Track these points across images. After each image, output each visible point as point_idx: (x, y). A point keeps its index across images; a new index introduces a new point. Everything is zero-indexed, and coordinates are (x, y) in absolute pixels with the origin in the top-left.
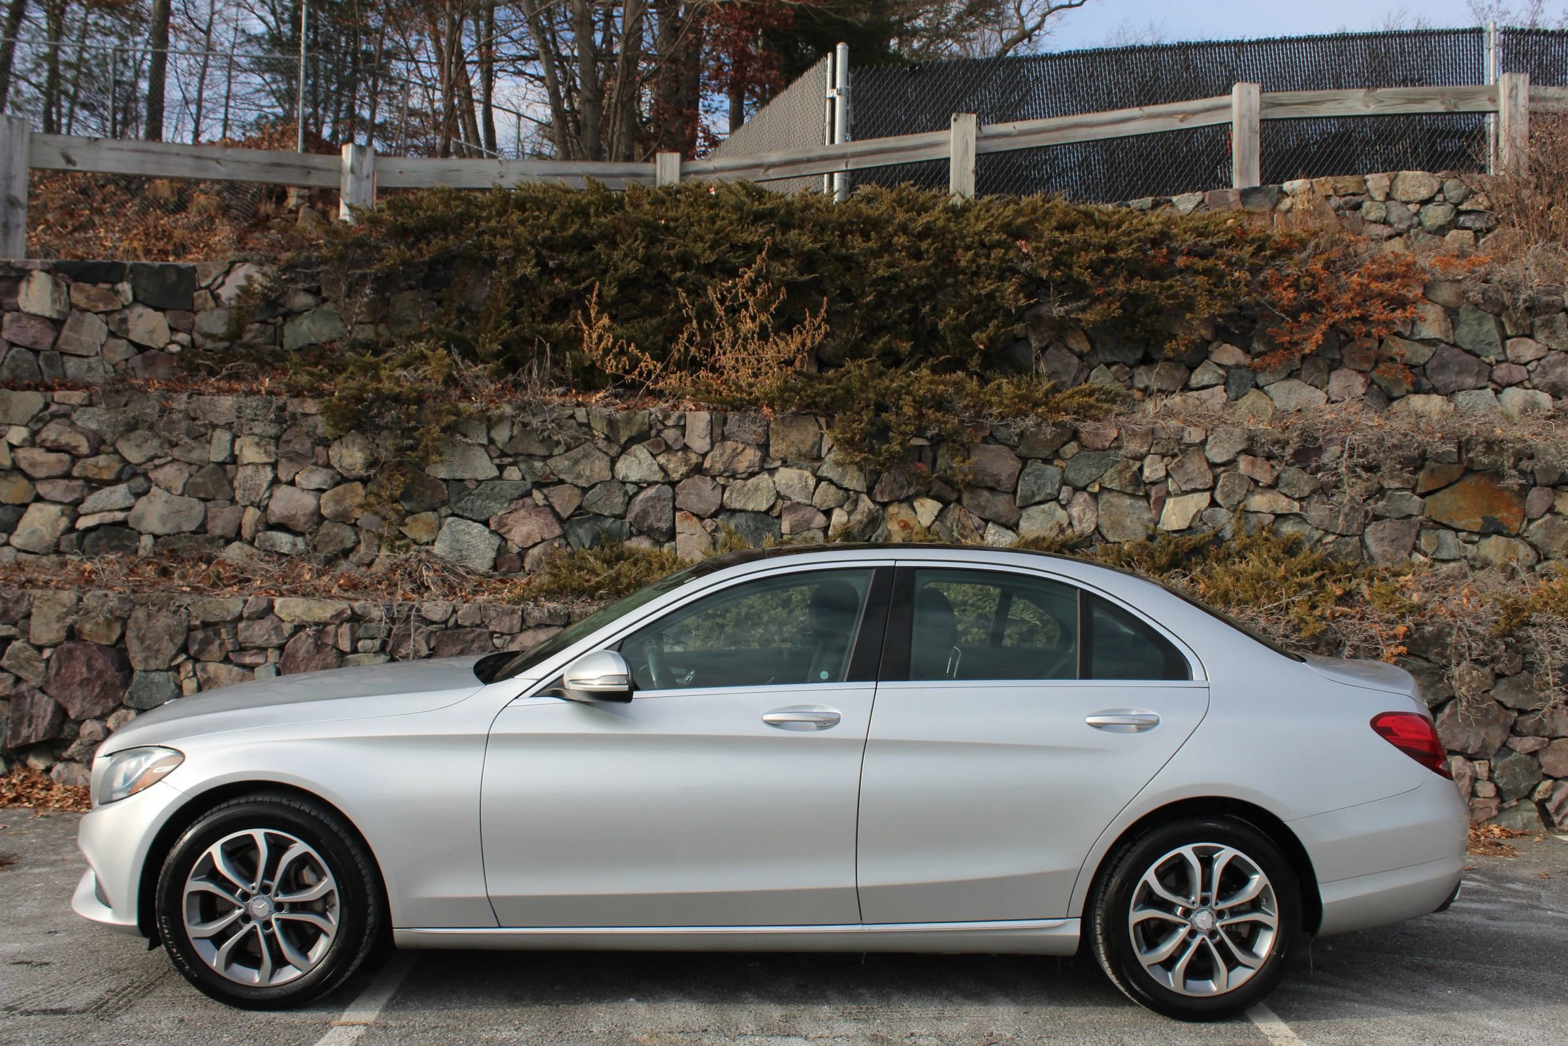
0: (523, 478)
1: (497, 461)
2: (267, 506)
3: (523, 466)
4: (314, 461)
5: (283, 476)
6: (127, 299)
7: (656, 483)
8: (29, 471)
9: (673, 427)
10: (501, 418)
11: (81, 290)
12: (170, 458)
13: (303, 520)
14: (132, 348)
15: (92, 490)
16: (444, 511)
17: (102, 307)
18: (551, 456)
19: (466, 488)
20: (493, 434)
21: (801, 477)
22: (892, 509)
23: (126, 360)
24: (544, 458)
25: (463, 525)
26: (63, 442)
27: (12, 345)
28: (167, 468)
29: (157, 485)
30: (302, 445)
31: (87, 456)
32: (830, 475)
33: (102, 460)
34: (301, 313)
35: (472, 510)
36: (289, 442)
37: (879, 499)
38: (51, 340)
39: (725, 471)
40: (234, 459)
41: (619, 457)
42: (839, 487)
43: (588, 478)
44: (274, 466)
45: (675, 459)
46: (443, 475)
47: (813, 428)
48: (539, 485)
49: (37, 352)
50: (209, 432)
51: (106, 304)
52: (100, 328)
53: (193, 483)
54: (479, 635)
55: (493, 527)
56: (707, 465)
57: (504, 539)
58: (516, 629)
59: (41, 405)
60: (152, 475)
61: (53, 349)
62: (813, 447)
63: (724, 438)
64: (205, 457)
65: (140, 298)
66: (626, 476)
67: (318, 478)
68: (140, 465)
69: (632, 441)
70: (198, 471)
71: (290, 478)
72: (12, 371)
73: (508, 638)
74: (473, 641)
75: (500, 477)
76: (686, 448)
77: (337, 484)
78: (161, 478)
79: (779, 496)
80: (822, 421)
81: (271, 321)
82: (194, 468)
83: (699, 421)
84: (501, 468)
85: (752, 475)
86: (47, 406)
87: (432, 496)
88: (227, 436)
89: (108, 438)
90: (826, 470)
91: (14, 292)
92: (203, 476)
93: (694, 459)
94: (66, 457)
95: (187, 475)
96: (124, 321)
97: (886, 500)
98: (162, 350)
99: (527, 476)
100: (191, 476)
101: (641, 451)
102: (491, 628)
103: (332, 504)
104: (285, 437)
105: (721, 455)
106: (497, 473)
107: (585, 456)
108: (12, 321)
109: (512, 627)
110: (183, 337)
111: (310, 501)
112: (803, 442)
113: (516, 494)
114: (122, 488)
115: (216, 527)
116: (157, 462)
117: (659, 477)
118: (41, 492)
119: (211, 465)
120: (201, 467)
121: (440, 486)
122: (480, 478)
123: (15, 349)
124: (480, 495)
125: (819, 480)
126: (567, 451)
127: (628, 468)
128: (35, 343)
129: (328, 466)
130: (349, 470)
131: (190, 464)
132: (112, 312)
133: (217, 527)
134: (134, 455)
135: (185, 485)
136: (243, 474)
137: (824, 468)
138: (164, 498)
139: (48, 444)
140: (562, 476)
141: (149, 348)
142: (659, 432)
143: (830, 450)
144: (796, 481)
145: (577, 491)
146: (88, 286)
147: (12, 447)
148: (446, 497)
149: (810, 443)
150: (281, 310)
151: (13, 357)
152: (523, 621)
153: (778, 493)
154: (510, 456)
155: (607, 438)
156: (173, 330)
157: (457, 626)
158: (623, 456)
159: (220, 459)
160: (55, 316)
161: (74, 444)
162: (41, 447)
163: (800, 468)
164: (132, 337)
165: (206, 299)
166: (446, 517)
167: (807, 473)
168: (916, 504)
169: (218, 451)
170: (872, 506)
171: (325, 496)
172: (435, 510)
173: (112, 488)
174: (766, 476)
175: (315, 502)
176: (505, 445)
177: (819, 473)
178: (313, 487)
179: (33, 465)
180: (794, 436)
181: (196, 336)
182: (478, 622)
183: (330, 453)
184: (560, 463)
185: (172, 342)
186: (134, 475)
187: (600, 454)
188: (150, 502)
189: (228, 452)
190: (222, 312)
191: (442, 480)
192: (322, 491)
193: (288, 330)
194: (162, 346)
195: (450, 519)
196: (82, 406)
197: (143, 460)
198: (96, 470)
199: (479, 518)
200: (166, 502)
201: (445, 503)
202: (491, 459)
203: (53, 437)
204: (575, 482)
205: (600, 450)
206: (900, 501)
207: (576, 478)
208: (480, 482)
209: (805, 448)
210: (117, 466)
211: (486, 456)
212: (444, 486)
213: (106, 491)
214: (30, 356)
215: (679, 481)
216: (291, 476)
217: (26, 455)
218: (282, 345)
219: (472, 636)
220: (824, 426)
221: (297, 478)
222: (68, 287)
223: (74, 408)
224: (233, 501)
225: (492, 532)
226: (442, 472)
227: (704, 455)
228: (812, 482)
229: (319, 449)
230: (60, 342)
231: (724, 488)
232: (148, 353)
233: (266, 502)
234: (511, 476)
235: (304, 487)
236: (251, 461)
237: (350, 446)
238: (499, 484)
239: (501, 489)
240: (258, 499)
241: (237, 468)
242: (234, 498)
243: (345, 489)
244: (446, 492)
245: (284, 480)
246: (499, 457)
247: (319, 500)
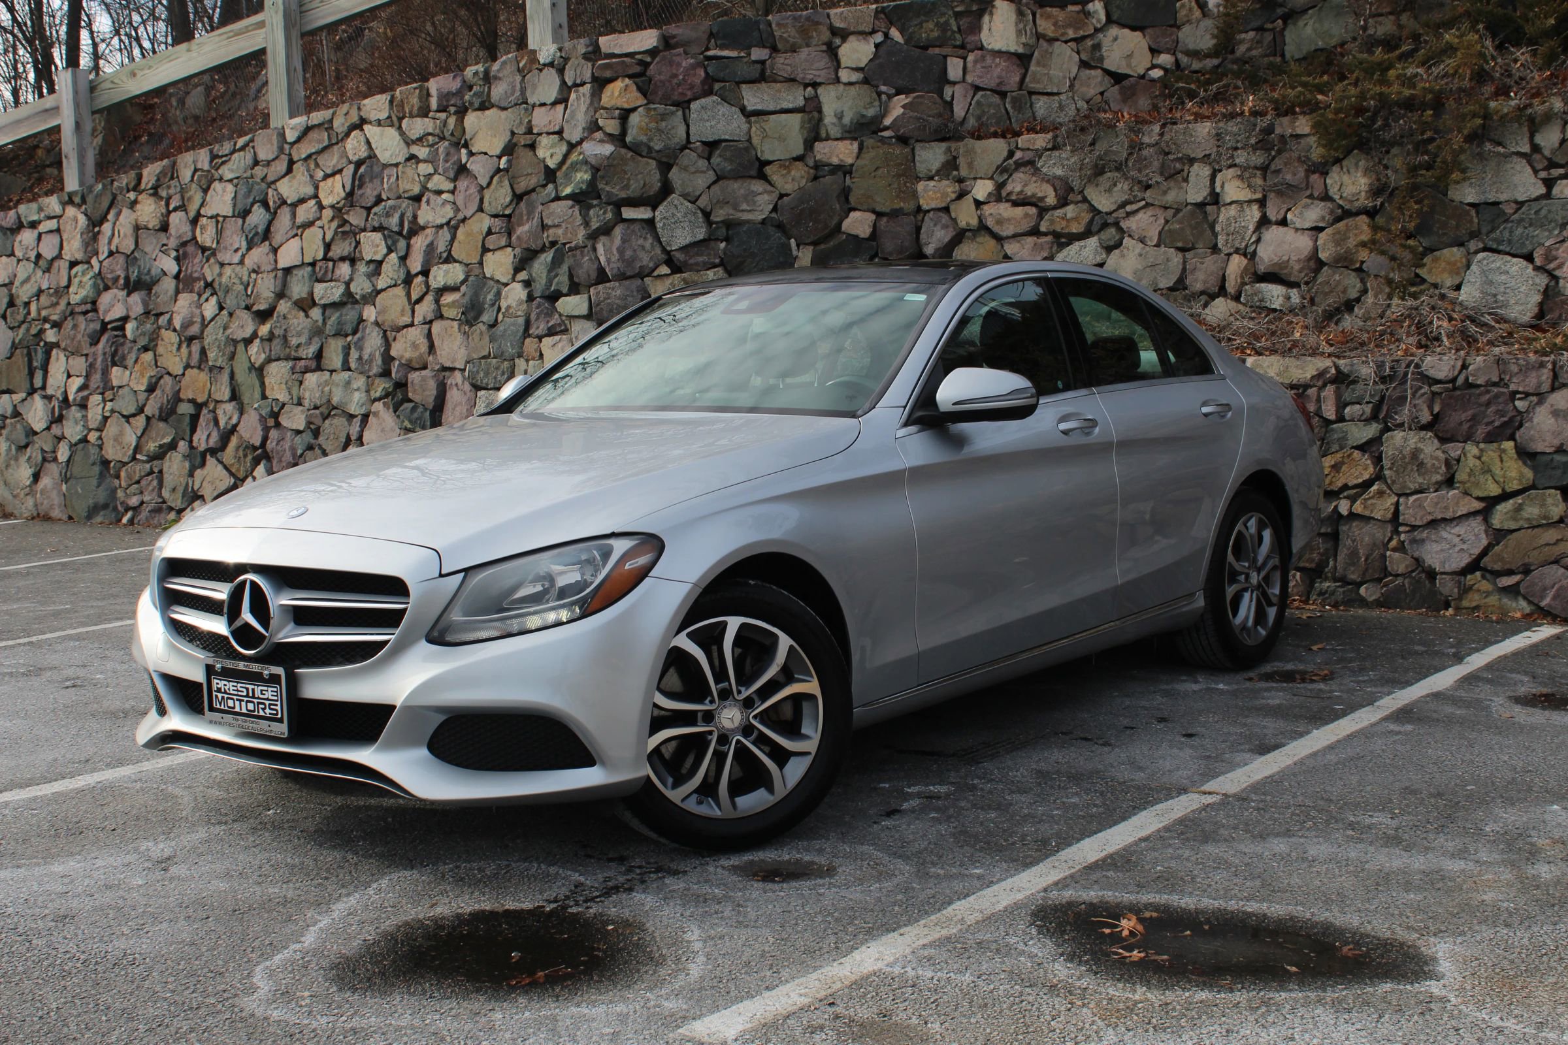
1: (1543, 174)
2: (1255, 252)
4: (1308, 193)
5: (1273, 214)
6: (1099, 21)
8: (996, 229)
10: (1548, 117)
11: (1048, 17)
12: (1143, 203)
13: (1297, 267)
14: (1107, 78)
15: (1062, 246)
16: (1473, 245)
17: (1071, 34)
19: (1502, 213)
20: (1538, 139)
23: (1102, 94)
25: (1497, 261)
26: (1029, 194)
27: (977, 89)
28: (1140, 215)
29: (1130, 236)
30: (1293, 175)
31: (1055, 208)
33: (1070, 211)
34: (1305, 11)
35: (1510, 242)
36: (1278, 171)
38: (1017, 79)
40: (1215, 199)
44: (1262, 203)
46: (1470, 199)
49: (1003, 95)
50: (1186, 168)
51: (1076, 29)
52: (1070, 57)
53: (1169, 231)
54: (1497, 396)
55: (1538, 261)
57: (1555, 278)
58: (1546, 387)
59: (1005, 154)
60: (1124, 225)
61: (1020, 89)
64: (1181, 198)
65: (1115, 17)
67: (1314, 214)
68: (1111, 213)
70: (1174, 216)
71: (1280, 217)
72: (979, 118)
73: (1534, 399)
74: (1488, 404)
75: (1548, 195)
77: (1338, 219)
78: (1134, 227)
81: (1269, 26)
82: (1171, 212)
84: (1549, 183)
86: (1011, 154)
87: (1458, 227)
88: (1206, 171)
89: (1076, 184)
91: (976, 28)
92: (1180, 222)
94: (1032, 211)
95: (1163, 221)
96: (1097, 47)
98: (1143, 77)
100: (1167, 222)
102: (1512, 387)
103: (1331, 245)
104: (1273, 167)
106: (1542, 190)
108: (975, 62)
109: (1539, 385)
110: (1165, 59)
111: (1304, 243)
114: (1093, 242)
115: (1196, 280)
116: (1129, 208)
118: (1009, 253)
119: (1189, 207)
120: (1178, 211)
121: (1468, 213)
122: (1520, 199)
123: (980, 93)
124: (1521, 220)
128: (1000, 83)
129: (1326, 197)
130: (1351, 202)
131: (1166, 208)
132: (1084, 38)
133: (1199, 281)
134: (1104, 202)
135: (1160, 233)
136: (1226, 214)
138: (1138, 251)
139: (1014, 197)
141: (1127, 76)
146: (1055, 11)
147: (978, 204)
148: (1475, 227)
150: (1280, 11)
151: (978, 103)
152: (1555, 376)
154: (1561, 166)
156: (1154, 51)
157: (1468, 385)
159: (1199, 199)
160: (1021, 50)
161: (1040, 195)
162: (1007, 201)
164: (1107, 65)
165: (1191, 9)
166: (1476, 252)
169: (1196, 192)
171: (1323, 236)
172: (1461, 244)
173: (1082, 243)
175: (1311, 244)
176: (1554, 151)
178: (1307, 225)
179: (999, 222)
181: (1180, 56)
182: (1495, 379)
183: (1328, 181)
185: (1154, 67)
186: (1105, 226)
188: (1123, 256)
189: (1208, 190)
190: (1208, 23)
191: (1470, 204)
192: (1319, 229)
193: (1289, 36)
194: (1142, 72)
195: (1481, 255)
196: (1049, 150)
197: (1114, 207)
198: (1064, 223)
199: (1519, 252)
200: (1140, 255)
201: (1474, 235)
202: (1536, 172)
203: (1018, 189)
208: (1520, 204)
210: (1086, 217)
211: (1529, 170)
212: (1473, 212)
213: (1077, 245)
214: (996, 99)
216: (1282, 212)
217: (992, 211)
218: (1283, 55)
219: (1487, 397)
221: (1289, 216)
222: (1034, 15)
223: (1039, 154)
224: (1215, 249)
225: (1537, 269)
226: (1468, 194)
229: (1315, 178)
230: (1027, 80)
232: (1126, 83)
233: (1253, 248)
234: (1561, 192)
235: (1298, 226)
236: (1235, 199)
237: (1352, 170)
238: (1546, 205)
239: (1549, 211)
240: (1243, 244)
241: (1219, 209)
242: (1216, 244)
243: (1347, 225)
244: (1476, 220)
245: (1274, 219)
246: (1546, 169)
247: (1316, 241)
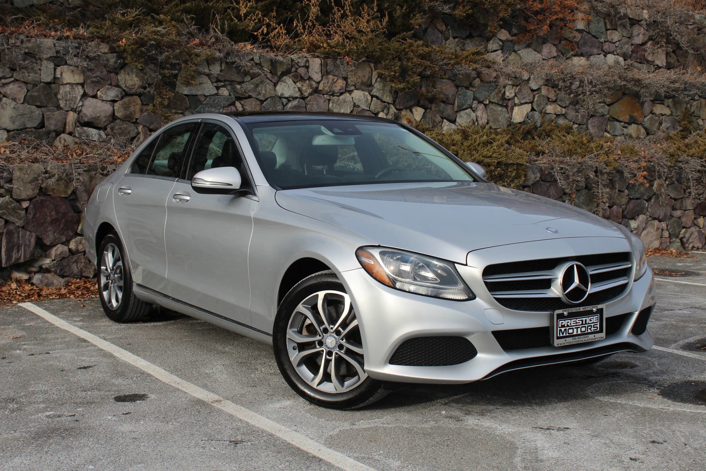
0: (230, 95)
1: (215, 84)
2: (81, 111)
3: (229, 88)
4: (109, 82)
5: (90, 92)
7: (296, 98)
9: (303, 67)
10: (215, 59)
12: (12, 79)
13: (104, 120)
16: (187, 114)
18: (243, 82)
19: (199, 100)
21: (364, 95)
22: (403, 113)
24: (240, 83)
28: (11, 86)
29: (6, 97)
30: (102, 72)
32: (377, 94)
36: (91, 70)
37: (398, 107)
39: (329, 92)
40: (56, 81)
41: (277, 83)
42: (382, 101)
43: (264, 94)
44: (82, 85)
45: (305, 84)
46: (186, 93)
47: (368, 69)
48: (239, 99)
50: (39, 62)
53: (31, 96)
56: (320, 88)
60: (2, 90)
62: (368, 80)
63: (328, 73)
64: (37, 79)
66: (282, 94)
67: (112, 93)
69: (284, 74)
70: (33, 87)
71: (94, 94)
75: (217, 94)
76: (310, 78)
77: (122, 98)
78: (8, 92)
79: (355, 105)
80: (372, 65)
82: (30, 86)
83: (316, 64)
84: (218, 88)
85: (341, 94)
87: (181, 105)
88: (52, 66)
90: (375, 92)
92: (38, 91)
93: (314, 85)
95: (26, 90)
97: (401, 108)
99: (231, 94)
100: (28, 91)
101: (288, 80)
103: (122, 110)
104: (89, 67)
105: (328, 83)
106: (215, 91)
107: (262, 82)
111: (107, 108)
112: (364, 76)
113: (227, 104)
115: (50, 124)
116: (4, 81)
117: (298, 95)
119: (42, 84)
120: (35, 85)
121: (185, 99)
122: (207, 94)
124: (207, 104)
125: (373, 96)
126: (251, 79)
127: (283, 89)
130: (130, 89)
131: (27, 83)
133: (51, 125)
135: (25, 97)
136: (63, 90)
137: (374, 90)
138: (13, 106)
140: (250, 94)
142: (297, 69)
143: (376, 80)
144: (363, 97)
145: (258, 102)
148: (188, 106)
149: (367, 77)
153: (354, 103)
154: (221, 81)
155: (271, 72)
158: (280, 83)
159: (47, 80)
163: (363, 91)
167: (367, 93)
168: (413, 110)
169: (46, 76)
170: (396, 111)
171: (117, 104)
174: (348, 95)
175: (111, 108)
176: (218, 75)
177: (372, 93)
178: (109, 99)
180: (360, 74)
183: (119, 78)
184: (248, 86)
187: (269, 81)
188: (3, 108)
189: (53, 76)
191: (186, 95)
192: (115, 102)
200: (14, 108)
202: (212, 83)
204: (257, 97)
205: (268, 78)
206: (406, 108)
207: (257, 95)
208: (206, 96)
209: (365, 80)
211: (209, 82)
212: (187, 99)
215: (307, 97)
216: (95, 91)
220: (373, 68)
221: (99, 93)
224: (59, 108)
226: (186, 91)
227: (318, 83)
228: (369, 98)
229: (113, 75)
231: (329, 100)
233: (80, 108)
234: (223, 93)
235: (104, 99)
236: (69, 82)
237: (130, 73)
238: (217, 98)
239: (218, 101)
240: (75, 106)
241: (59, 86)
242: (59, 105)
243: (129, 100)
244: (188, 102)
245: (91, 94)
246: (216, 82)
247: (113, 107)
